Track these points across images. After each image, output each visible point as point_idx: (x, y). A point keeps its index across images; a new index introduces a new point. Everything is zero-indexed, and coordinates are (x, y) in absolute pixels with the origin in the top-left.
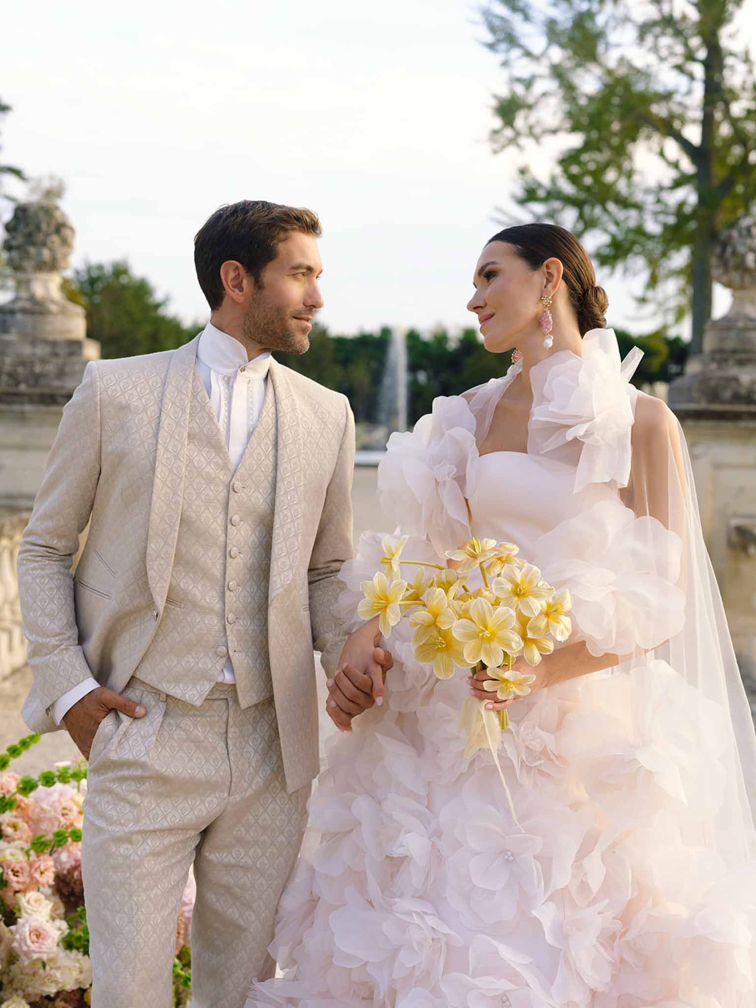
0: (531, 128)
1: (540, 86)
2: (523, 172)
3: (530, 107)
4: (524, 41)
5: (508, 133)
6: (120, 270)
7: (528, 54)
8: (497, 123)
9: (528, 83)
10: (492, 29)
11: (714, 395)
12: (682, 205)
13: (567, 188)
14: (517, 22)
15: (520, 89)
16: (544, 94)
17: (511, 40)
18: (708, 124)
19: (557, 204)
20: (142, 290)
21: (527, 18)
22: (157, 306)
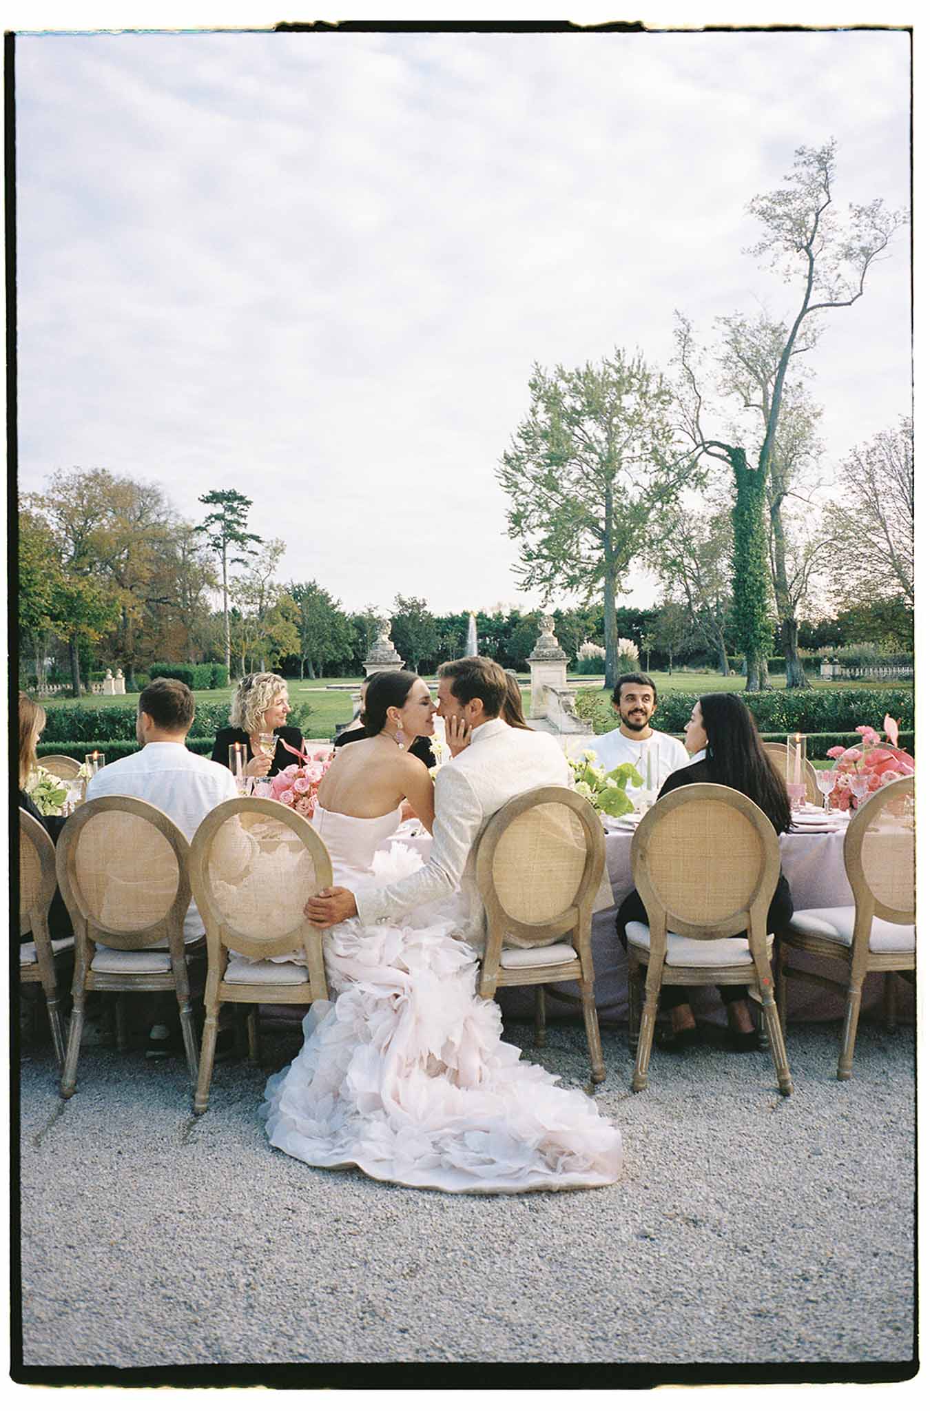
0: (528, 526)
1: (530, 507)
2: (525, 547)
3: (527, 517)
4: (521, 486)
5: (517, 529)
6: (312, 588)
7: (524, 493)
8: (513, 525)
9: (525, 505)
10: (507, 479)
11: (538, 656)
12: (600, 560)
13: (545, 552)
14: (519, 478)
15: (522, 509)
16: (533, 511)
17: (516, 485)
18: (608, 523)
19: (542, 561)
20: (325, 598)
21: (524, 475)
22: (334, 606)
